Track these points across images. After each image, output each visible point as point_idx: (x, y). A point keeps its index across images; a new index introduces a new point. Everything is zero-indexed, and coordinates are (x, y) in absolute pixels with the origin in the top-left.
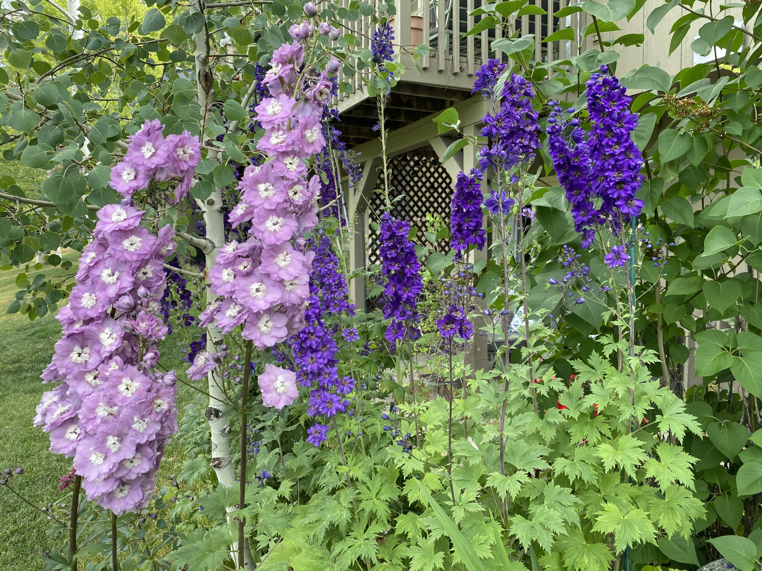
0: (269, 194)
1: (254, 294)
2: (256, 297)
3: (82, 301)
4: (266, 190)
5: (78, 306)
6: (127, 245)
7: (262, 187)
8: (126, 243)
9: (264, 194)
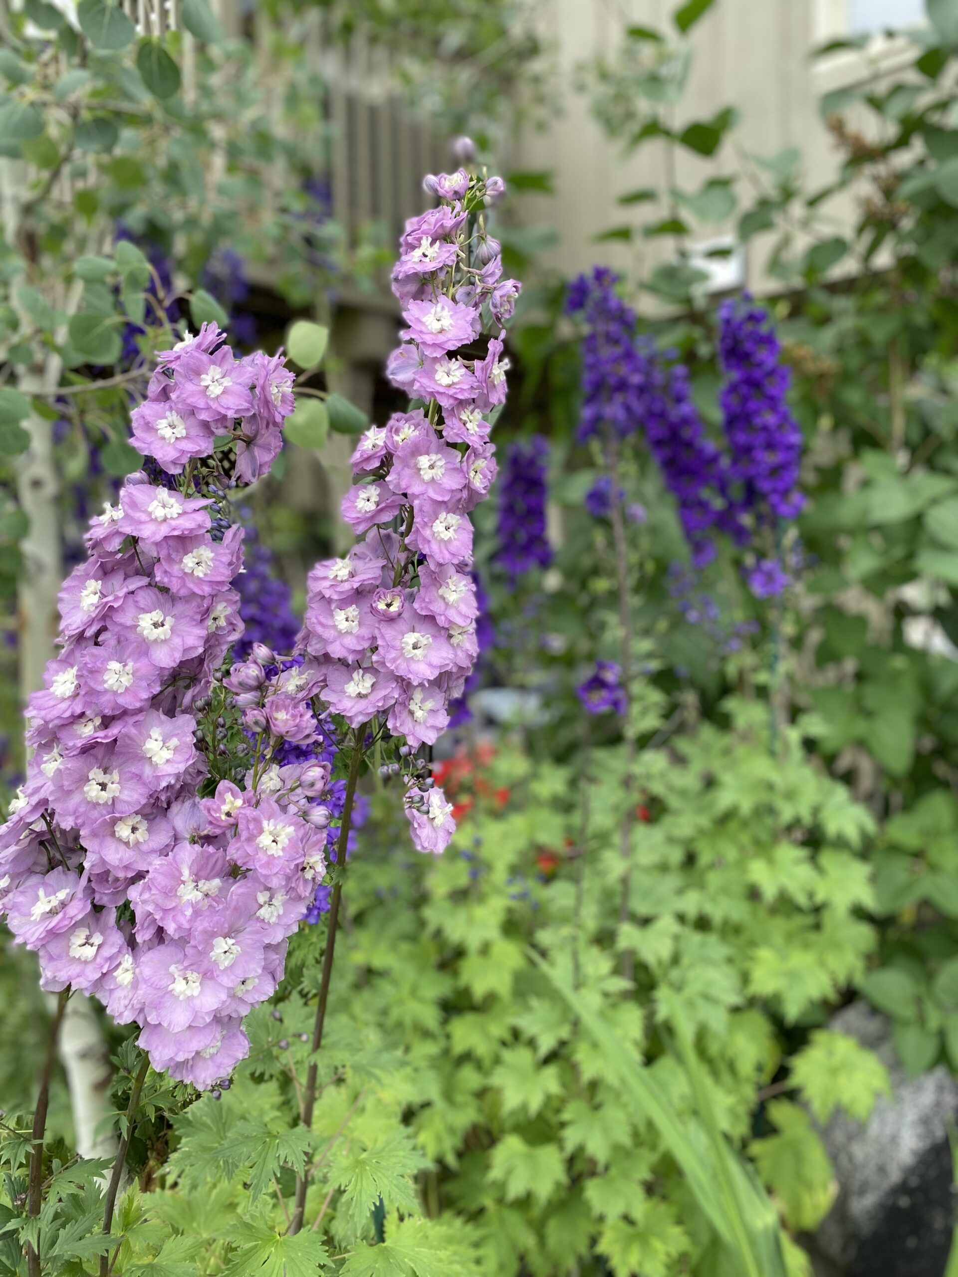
0: (436, 474)
1: (409, 652)
2: (412, 658)
3: (105, 678)
4: (432, 467)
5: (99, 688)
6: (191, 565)
7: (424, 461)
8: (189, 562)
9: (427, 475)
